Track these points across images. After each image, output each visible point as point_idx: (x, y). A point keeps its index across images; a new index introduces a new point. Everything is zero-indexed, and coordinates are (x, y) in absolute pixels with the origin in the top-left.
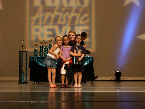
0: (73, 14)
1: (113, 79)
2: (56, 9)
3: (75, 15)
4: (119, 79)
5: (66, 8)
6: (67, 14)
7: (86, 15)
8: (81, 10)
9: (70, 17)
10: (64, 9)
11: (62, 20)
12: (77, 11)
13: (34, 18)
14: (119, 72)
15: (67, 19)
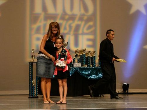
0: (77, 22)
1: (120, 92)
2: (59, 17)
3: (79, 23)
4: (127, 92)
5: (69, 15)
6: (71, 22)
7: (91, 23)
8: (85, 18)
9: (74, 25)
10: (67, 17)
11: (65, 29)
12: (81, 19)
13: (35, 26)
14: (126, 84)
15: (70, 27)
